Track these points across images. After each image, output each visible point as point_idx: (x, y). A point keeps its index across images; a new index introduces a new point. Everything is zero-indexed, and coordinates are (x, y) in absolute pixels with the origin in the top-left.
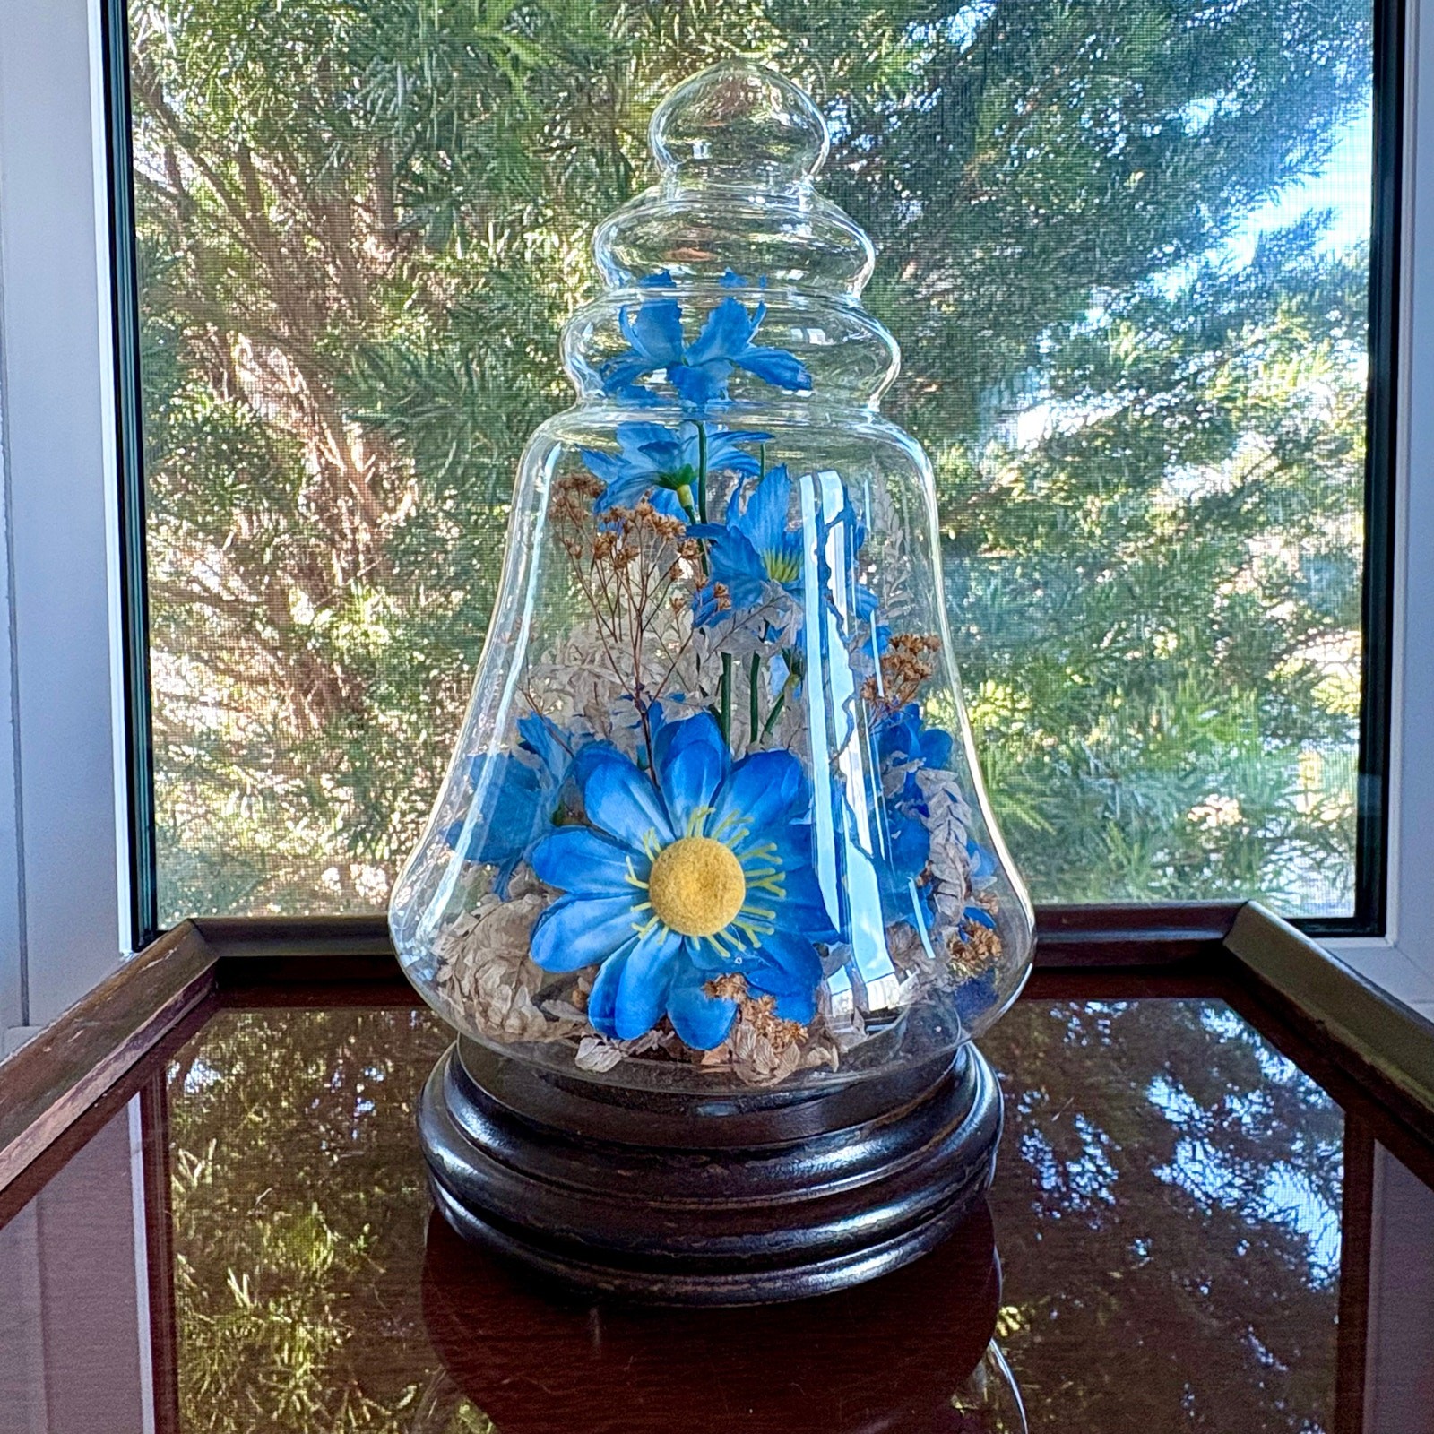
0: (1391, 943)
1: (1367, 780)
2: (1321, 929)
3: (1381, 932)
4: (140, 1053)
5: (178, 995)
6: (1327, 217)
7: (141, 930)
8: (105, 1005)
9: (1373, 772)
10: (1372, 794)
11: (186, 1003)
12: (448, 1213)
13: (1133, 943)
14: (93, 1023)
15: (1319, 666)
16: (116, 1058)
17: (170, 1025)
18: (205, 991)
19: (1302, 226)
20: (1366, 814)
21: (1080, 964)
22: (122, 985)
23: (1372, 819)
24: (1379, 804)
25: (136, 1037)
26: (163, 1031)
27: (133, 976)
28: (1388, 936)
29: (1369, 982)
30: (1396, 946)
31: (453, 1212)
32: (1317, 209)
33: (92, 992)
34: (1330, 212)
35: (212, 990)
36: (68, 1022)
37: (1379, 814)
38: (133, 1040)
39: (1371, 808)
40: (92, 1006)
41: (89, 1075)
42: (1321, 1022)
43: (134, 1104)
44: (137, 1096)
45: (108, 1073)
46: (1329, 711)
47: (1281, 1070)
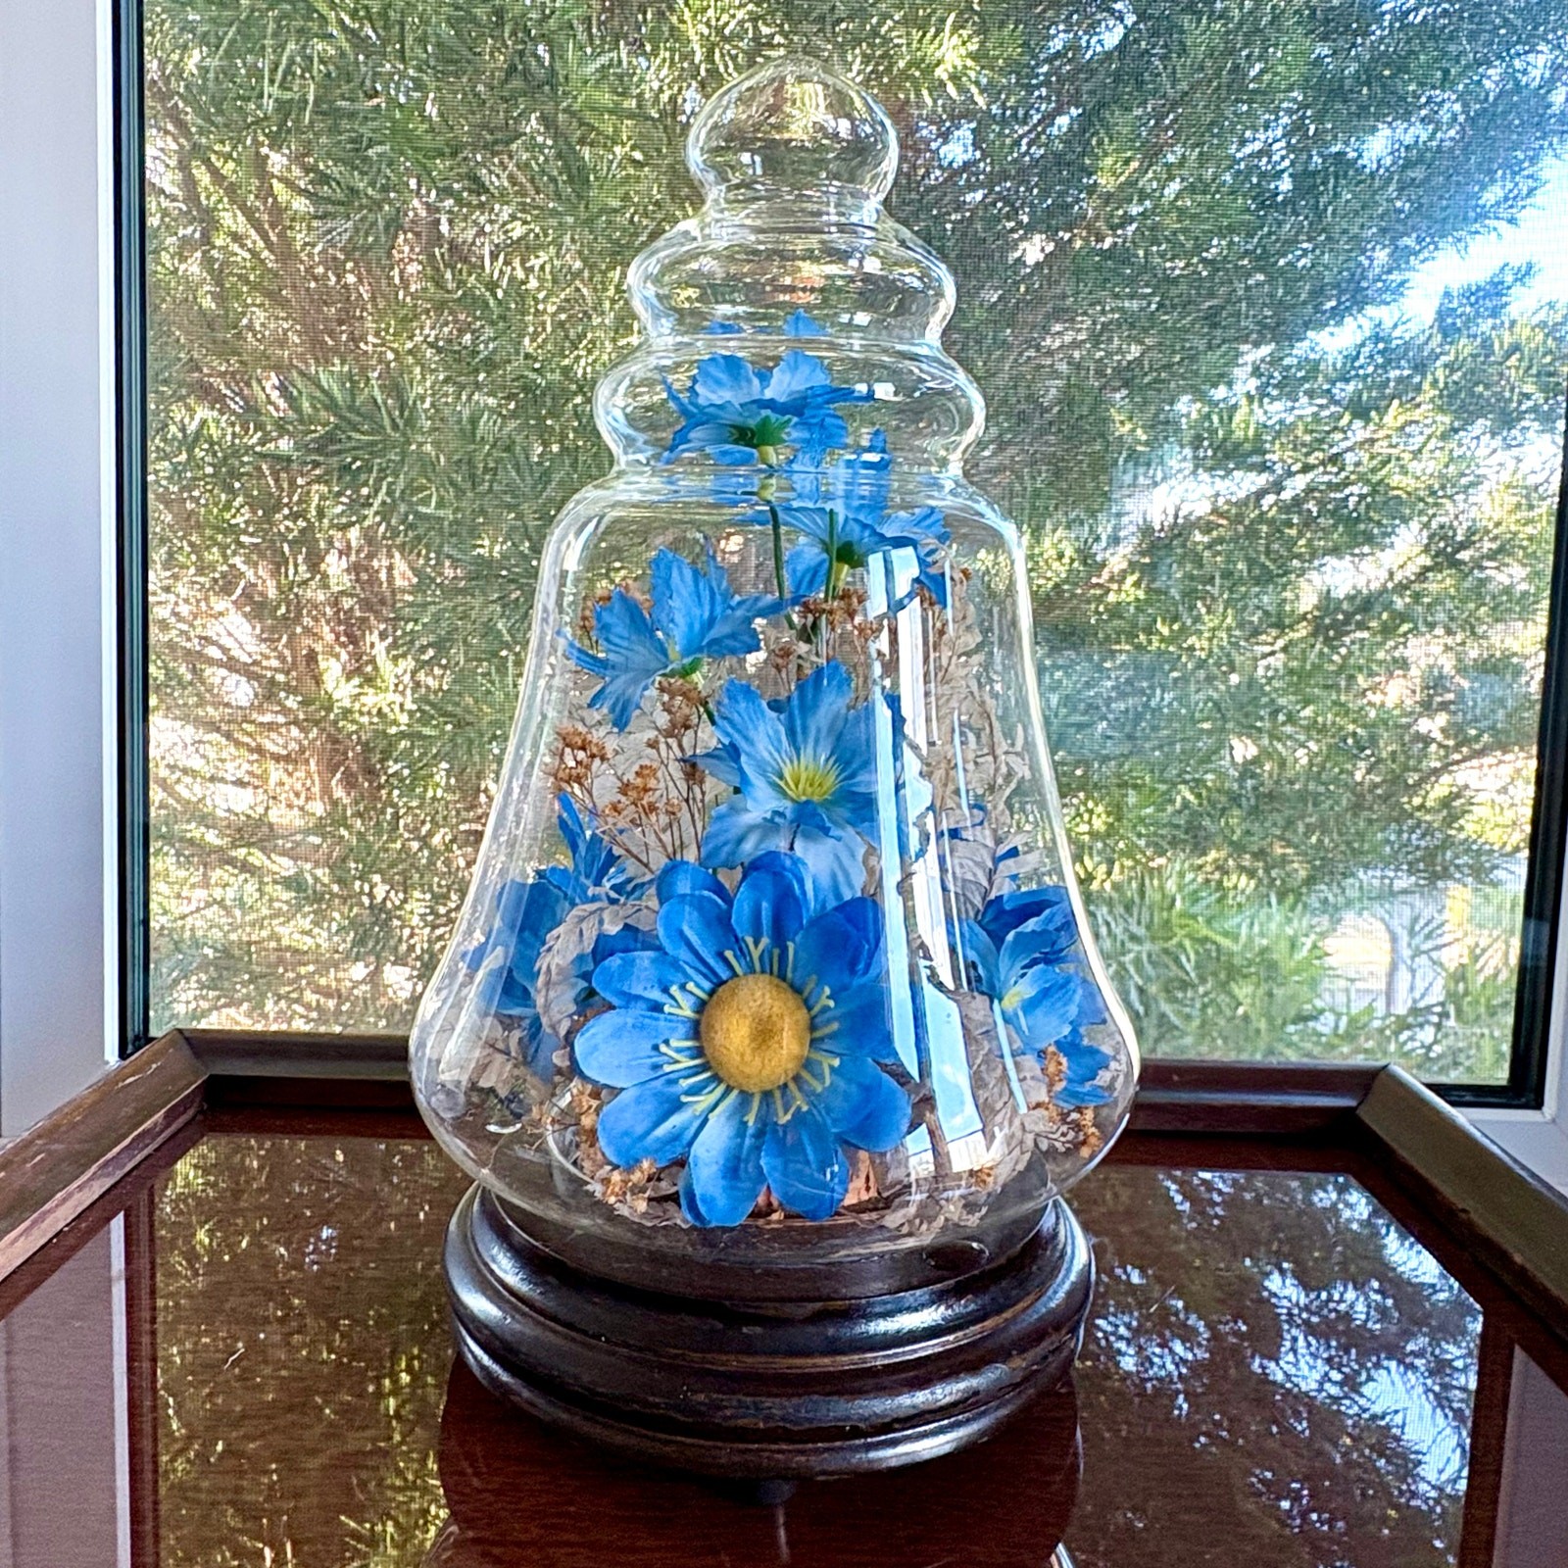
0: (1548, 1117)
1: (1532, 926)
2: (1469, 1098)
3: (1537, 1104)
4: (108, 1182)
5: (159, 1116)
6: (1524, 274)
7: (130, 1035)
8: (74, 1126)
9: (1540, 917)
10: (1537, 942)
11: (168, 1126)
13: (1254, 1107)
14: (55, 1147)
16: (80, 1188)
17: (146, 1152)
18: (191, 1113)
20: (1529, 964)
21: (1189, 1128)
22: (95, 1103)
23: (1536, 968)
24: (1544, 952)
25: (106, 1164)
26: (139, 1158)
27: (108, 1090)
28: (1545, 1108)
29: (1524, 1167)
30: (1554, 1121)
32: (1515, 263)
33: (60, 1109)
34: (1530, 267)
35: (200, 1112)
36: (27, 1144)
37: (1543, 964)
38: (101, 1168)
39: (1536, 957)
40: (56, 1127)
41: (47, 1207)
42: (1464, 1211)
44: (121, 1216)
45: (70, 1204)
47: (1417, 1263)
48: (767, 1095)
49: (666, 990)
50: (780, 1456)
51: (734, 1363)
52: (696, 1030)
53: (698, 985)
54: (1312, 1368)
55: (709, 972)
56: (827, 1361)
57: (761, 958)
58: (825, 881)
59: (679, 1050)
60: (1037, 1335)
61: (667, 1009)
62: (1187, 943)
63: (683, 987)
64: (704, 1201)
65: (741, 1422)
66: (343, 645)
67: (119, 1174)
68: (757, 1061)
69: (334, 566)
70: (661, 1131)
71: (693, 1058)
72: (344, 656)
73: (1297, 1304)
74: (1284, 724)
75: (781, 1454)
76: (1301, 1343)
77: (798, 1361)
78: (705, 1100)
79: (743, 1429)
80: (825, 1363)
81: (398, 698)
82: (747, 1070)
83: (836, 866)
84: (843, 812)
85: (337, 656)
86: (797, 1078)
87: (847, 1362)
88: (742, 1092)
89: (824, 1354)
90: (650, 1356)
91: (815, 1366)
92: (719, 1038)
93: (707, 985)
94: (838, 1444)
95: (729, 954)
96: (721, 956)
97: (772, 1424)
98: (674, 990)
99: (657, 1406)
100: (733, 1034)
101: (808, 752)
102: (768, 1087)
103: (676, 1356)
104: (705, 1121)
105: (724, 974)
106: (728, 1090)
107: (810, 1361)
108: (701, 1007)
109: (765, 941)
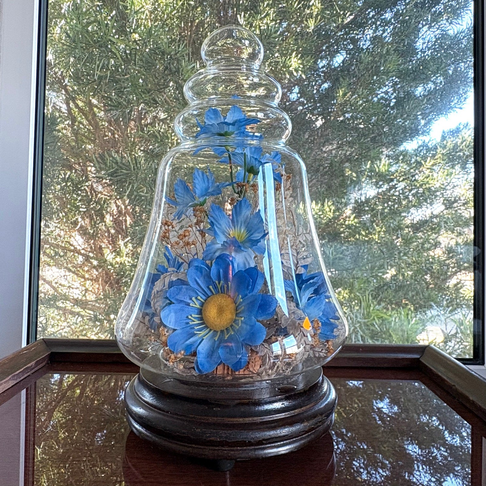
3: (483, 364)
4: (15, 382)
5: (33, 363)
8: (5, 364)
11: (36, 367)
12: (134, 429)
15: (462, 282)
16: (5, 382)
17: (29, 374)
18: (44, 364)
19: (457, 129)
22: (13, 358)
23: (479, 335)
25: (14, 376)
26: (26, 376)
27: (17, 354)
31: (136, 429)
34: (467, 124)
35: (48, 363)
37: (481, 334)
38: (12, 377)
43: (24, 392)
44: (25, 390)
45: (1, 387)
46: (466, 298)
48: (222, 331)
49: (191, 299)
50: (225, 452)
51: (211, 420)
52: (200, 312)
53: (201, 297)
54: (425, 477)
55: (205, 293)
56: (241, 419)
57: (221, 288)
58: (242, 265)
59: (195, 318)
60: (314, 416)
61: (191, 305)
63: (196, 298)
64: (201, 365)
65: (212, 438)
66: (110, 244)
67: (19, 380)
68: (219, 320)
69: (108, 219)
70: (188, 342)
71: (199, 320)
72: (111, 248)
73: (418, 454)
74: (403, 256)
75: (225, 451)
76: (421, 468)
77: (232, 419)
78: (203, 333)
79: (213, 441)
80: (241, 420)
81: (127, 259)
82: (216, 323)
83: (245, 260)
84: (248, 244)
85: (108, 248)
86: (232, 326)
87: (248, 420)
88: (215, 331)
89: (241, 417)
90: (183, 418)
91: (237, 421)
92: (208, 314)
93: (204, 298)
94: (245, 448)
95: (211, 287)
96: (208, 288)
97: (222, 440)
98: (193, 299)
99: (184, 433)
100: (212, 312)
101: (238, 228)
102: (223, 329)
103: (192, 418)
104: (203, 339)
105: (209, 293)
106: (211, 330)
107: (235, 419)
108: (202, 304)
109: (222, 282)
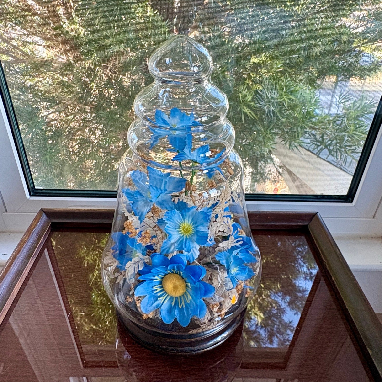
3: (352, 202)
7: (31, 190)
11: (45, 239)
16: (29, 265)
26: (40, 250)
30: (354, 206)
38: (32, 258)
49: (154, 276)
52: (161, 283)
59: (157, 287)
62: (286, 99)
71: (161, 288)
100: (169, 286)
101: (186, 221)
106: (169, 295)
108: (162, 278)
